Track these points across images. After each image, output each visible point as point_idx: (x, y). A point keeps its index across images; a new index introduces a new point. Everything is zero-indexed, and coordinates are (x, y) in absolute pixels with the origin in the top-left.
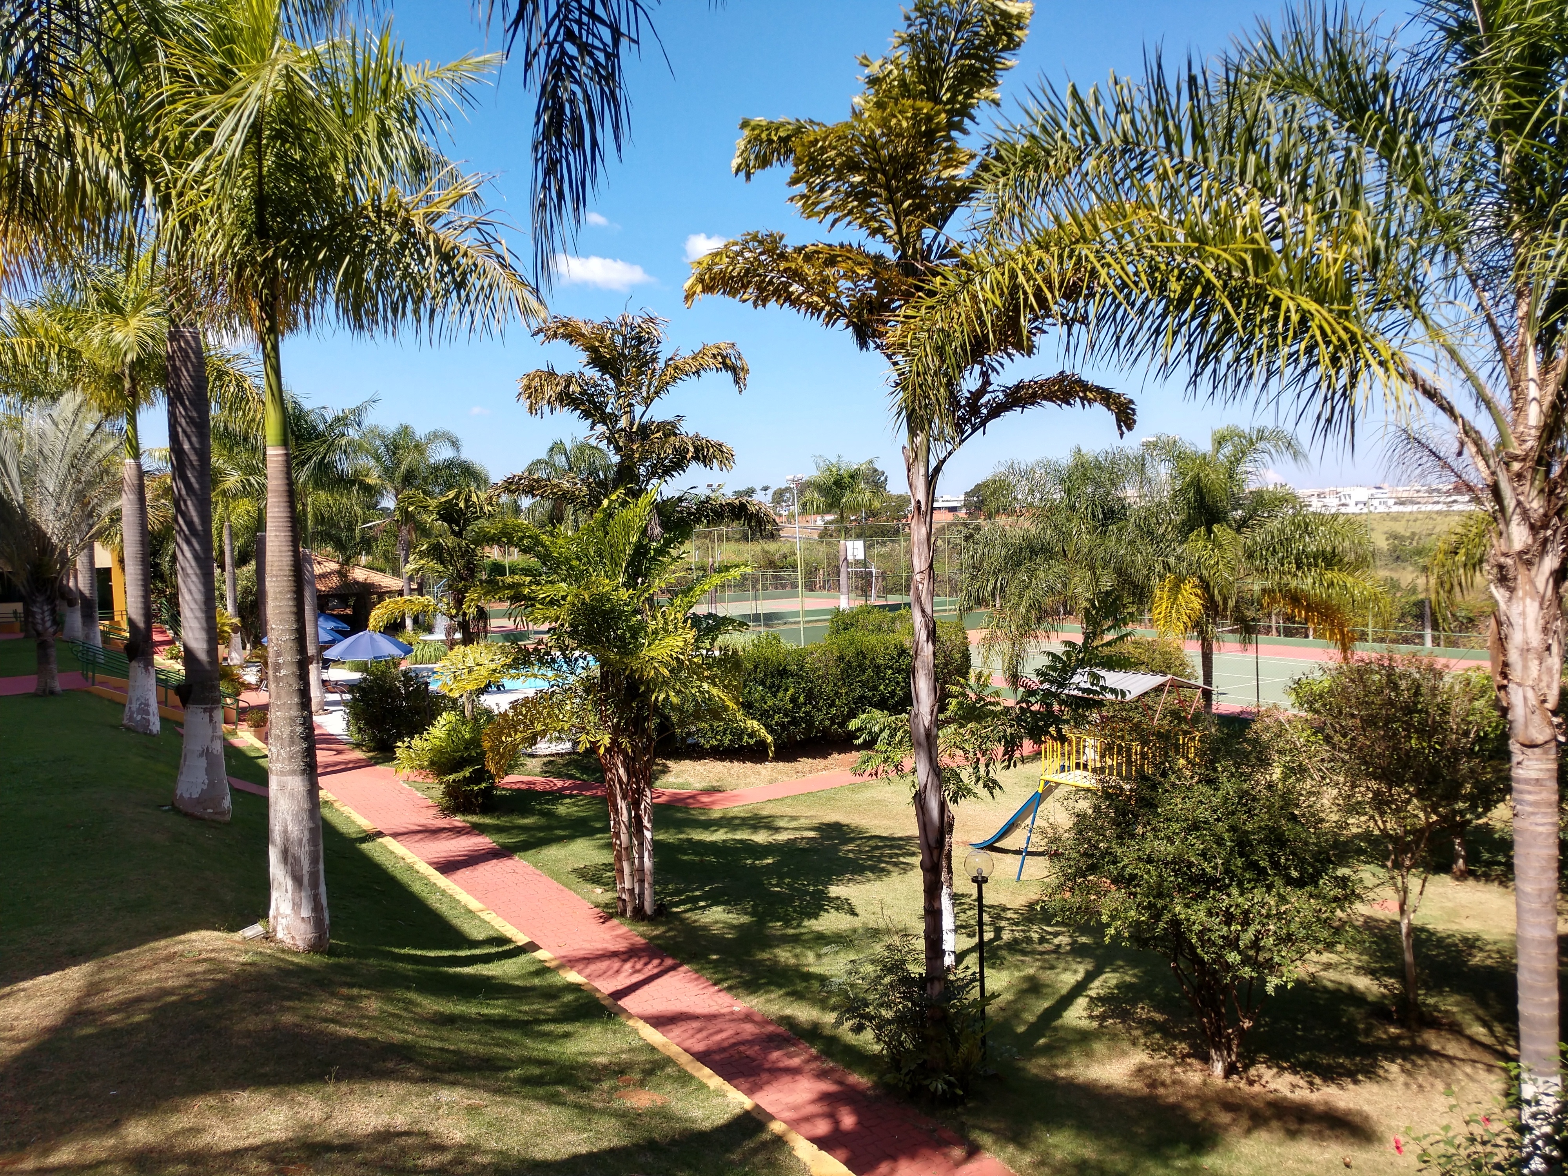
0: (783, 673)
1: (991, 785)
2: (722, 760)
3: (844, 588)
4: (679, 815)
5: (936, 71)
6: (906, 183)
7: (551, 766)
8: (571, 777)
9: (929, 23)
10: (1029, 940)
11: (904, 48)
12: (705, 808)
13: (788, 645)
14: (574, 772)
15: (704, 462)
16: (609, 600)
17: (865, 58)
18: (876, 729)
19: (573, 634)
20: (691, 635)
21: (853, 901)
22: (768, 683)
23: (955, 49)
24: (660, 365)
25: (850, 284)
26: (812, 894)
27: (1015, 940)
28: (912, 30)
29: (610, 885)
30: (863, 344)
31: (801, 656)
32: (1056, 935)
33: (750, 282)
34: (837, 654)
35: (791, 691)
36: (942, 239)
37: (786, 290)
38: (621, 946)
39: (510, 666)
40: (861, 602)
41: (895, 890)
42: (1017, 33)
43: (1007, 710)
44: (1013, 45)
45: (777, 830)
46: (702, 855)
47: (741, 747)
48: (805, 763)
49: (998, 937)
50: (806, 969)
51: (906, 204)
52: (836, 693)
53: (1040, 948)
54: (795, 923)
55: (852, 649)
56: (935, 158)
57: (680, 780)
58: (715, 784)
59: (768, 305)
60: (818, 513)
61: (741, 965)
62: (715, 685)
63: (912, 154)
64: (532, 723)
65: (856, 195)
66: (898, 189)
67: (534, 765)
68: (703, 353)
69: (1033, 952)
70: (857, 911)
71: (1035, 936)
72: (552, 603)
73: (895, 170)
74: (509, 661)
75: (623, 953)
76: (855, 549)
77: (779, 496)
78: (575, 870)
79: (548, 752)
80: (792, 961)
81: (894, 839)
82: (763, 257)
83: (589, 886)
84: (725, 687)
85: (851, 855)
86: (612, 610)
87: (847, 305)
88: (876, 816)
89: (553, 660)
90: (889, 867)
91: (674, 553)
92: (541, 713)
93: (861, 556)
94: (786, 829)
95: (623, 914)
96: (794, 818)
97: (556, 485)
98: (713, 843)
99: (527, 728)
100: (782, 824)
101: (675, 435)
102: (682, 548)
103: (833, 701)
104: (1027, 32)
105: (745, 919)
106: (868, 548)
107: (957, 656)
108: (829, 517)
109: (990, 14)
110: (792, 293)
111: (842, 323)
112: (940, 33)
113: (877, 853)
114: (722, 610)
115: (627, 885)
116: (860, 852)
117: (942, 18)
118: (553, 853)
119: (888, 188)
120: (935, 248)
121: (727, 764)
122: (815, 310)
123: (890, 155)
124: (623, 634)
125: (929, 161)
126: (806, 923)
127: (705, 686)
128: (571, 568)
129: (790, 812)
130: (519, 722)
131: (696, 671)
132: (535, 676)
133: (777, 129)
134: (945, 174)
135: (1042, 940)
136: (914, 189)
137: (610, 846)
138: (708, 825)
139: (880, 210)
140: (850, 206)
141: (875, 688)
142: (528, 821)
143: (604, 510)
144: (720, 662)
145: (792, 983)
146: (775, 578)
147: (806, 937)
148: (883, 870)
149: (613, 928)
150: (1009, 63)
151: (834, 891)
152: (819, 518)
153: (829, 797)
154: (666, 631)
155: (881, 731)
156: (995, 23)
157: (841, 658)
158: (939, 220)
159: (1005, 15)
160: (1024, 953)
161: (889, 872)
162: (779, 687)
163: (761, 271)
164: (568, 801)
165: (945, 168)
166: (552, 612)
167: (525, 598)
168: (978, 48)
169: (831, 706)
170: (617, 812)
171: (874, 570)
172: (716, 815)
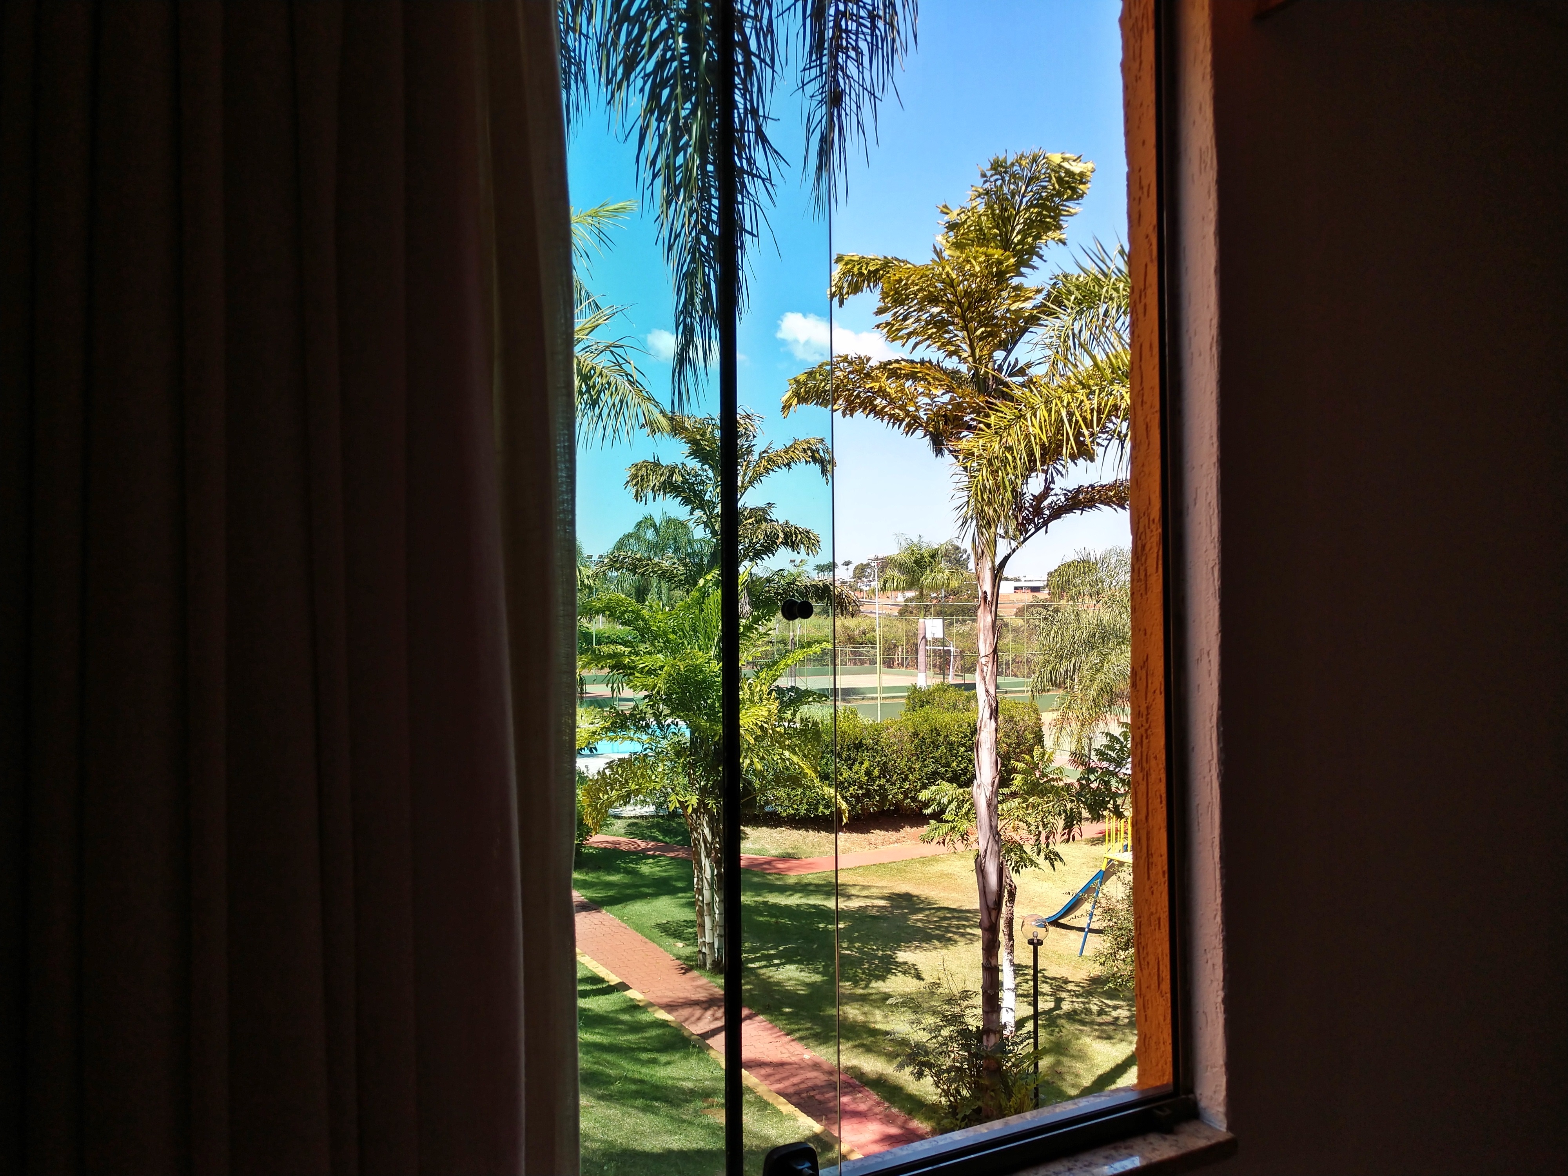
0: (859, 746)
1: (1053, 857)
2: (798, 829)
3: (922, 666)
4: (756, 879)
5: (1009, 218)
6: (980, 314)
7: (635, 828)
8: (654, 839)
9: (1003, 179)
10: (1088, 1011)
11: (979, 200)
12: (780, 873)
13: (865, 719)
14: (657, 834)
15: (792, 547)
16: (701, 671)
17: (945, 207)
18: (945, 800)
19: (668, 701)
20: (775, 706)
21: (920, 967)
22: (844, 755)
23: (1025, 200)
24: (755, 457)
25: (927, 400)
26: (881, 959)
27: (1075, 1011)
28: (987, 185)
29: (691, 940)
30: (939, 452)
31: (877, 731)
32: (1115, 1008)
33: (839, 397)
34: (911, 730)
35: (866, 764)
36: (1012, 359)
37: (871, 403)
38: (701, 995)
39: (608, 729)
40: (938, 680)
41: (960, 958)
42: (1081, 187)
43: (1068, 787)
44: (1077, 196)
45: (849, 897)
46: (777, 917)
47: (817, 816)
48: (877, 835)
49: (1058, 1007)
50: (872, 1025)
51: (978, 332)
52: (910, 768)
53: (1099, 1020)
54: (863, 984)
55: (926, 726)
56: (1004, 294)
57: (758, 846)
58: (790, 851)
59: (856, 414)
60: (897, 589)
61: (814, 1019)
62: (795, 753)
63: (985, 290)
64: (627, 782)
65: (935, 323)
66: (972, 319)
67: (619, 826)
68: (793, 447)
69: (1092, 1023)
70: (923, 976)
71: (1095, 1008)
72: (650, 672)
73: (970, 303)
74: (608, 724)
75: (703, 1002)
76: (933, 627)
77: (861, 571)
78: (658, 925)
79: (632, 814)
80: (861, 1018)
81: (962, 911)
82: (851, 376)
83: (671, 940)
84: (805, 756)
85: (920, 924)
86: (704, 681)
87: (925, 417)
88: (944, 889)
89: (648, 726)
90: (956, 937)
91: (762, 630)
92: (635, 774)
93: (940, 635)
94: (858, 896)
95: (702, 966)
96: (864, 887)
97: (656, 565)
98: (787, 907)
99: (622, 786)
100: (853, 891)
101: (766, 520)
102: (770, 625)
103: (907, 776)
104: (1089, 185)
105: (817, 978)
106: (947, 626)
107: (1030, 736)
108: (910, 594)
109: (1055, 172)
110: (877, 406)
111: (920, 433)
112: (1012, 187)
113: (945, 923)
114: (802, 683)
115: (708, 939)
116: (929, 922)
117: (1013, 175)
118: (638, 908)
119: (963, 317)
120: (1005, 367)
121: (803, 832)
122: (896, 420)
123: (966, 291)
124: (713, 703)
125: (1000, 296)
126: (874, 984)
127: (787, 753)
128: (668, 641)
129: (861, 881)
130: (616, 780)
131: (779, 739)
132: (632, 740)
133: (867, 264)
134: (1014, 307)
135: (1101, 1012)
136: (988, 319)
137: (691, 904)
138: (783, 889)
139: (956, 336)
140: (930, 332)
141: (948, 765)
142: (614, 878)
143: (700, 590)
144: (802, 732)
145: (859, 1036)
146: (854, 653)
147: (873, 997)
148: (950, 939)
149: (693, 979)
150: (1073, 211)
151: (902, 956)
152: (899, 594)
153: (900, 868)
154: (752, 701)
155: (950, 802)
156: (1060, 180)
157: (916, 734)
158: (1008, 345)
159: (1069, 173)
160: (1083, 1023)
161: (956, 942)
162: (855, 760)
163: (850, 387)
164: (651, 861)
165: (1014, 302)
166: (650, 680)
167: (624, 667)
168: (1046, 199)
169: (905, 780)
170: (701, 869)
171: (952, 649)
172: (791, 880)
